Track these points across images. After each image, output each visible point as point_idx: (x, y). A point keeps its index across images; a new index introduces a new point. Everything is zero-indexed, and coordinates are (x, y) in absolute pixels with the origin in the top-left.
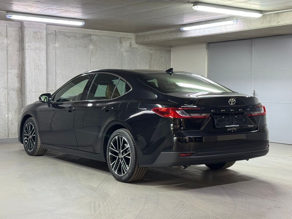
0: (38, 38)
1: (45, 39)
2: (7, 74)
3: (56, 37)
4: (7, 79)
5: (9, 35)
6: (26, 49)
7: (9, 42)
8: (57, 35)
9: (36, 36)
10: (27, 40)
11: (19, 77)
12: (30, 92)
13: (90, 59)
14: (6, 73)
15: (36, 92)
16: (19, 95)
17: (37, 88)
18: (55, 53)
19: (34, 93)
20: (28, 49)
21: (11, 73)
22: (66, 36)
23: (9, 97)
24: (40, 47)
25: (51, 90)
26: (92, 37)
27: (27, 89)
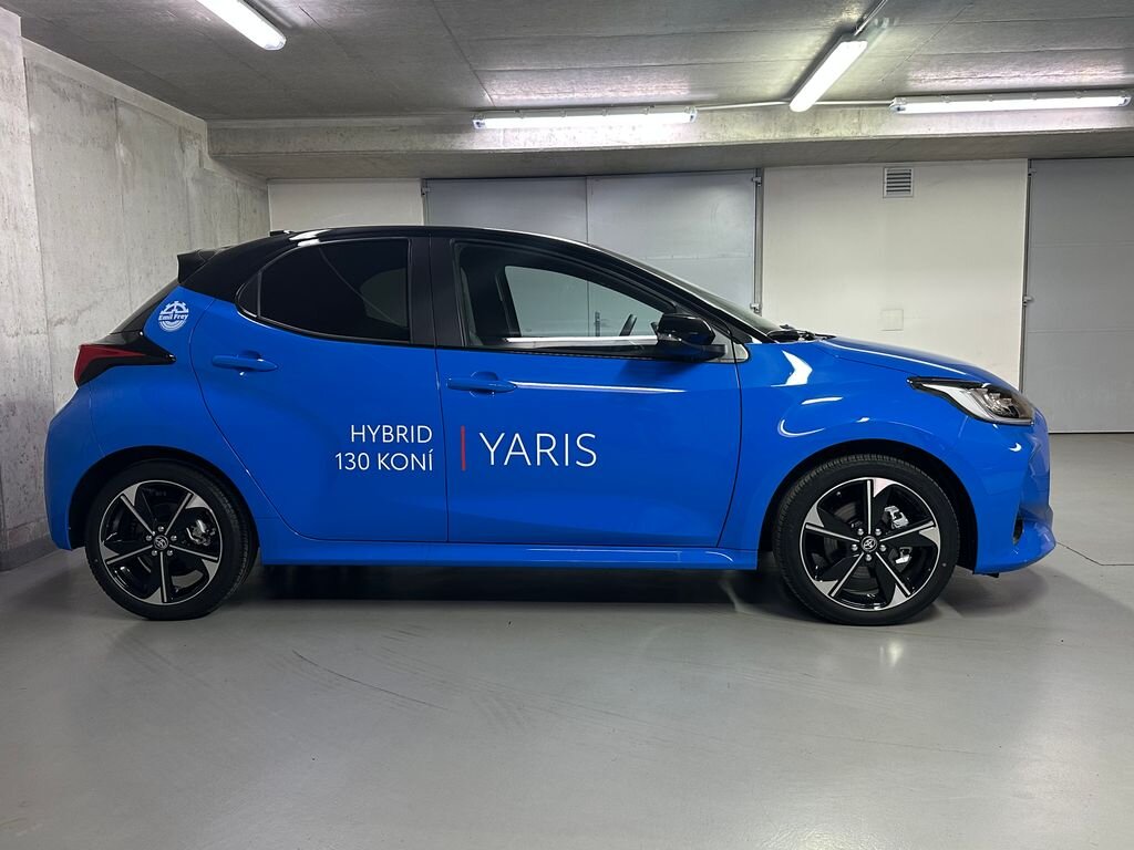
3: (27, 88)
13: (123, 200)
22: (55, 91)
24: (12, 124)
26: (121, 111)
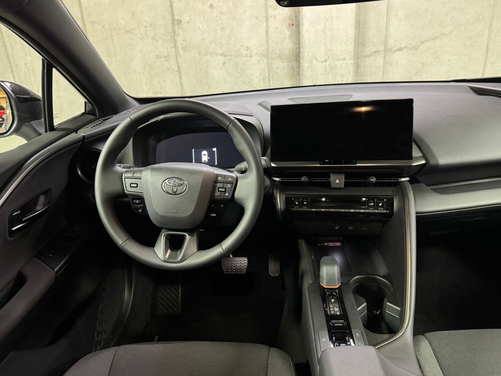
2: (267, 21)
4: (267, 32)
11: (293, 25)
12: (311, 61)
14: (265, 21)
15: (326, 61)
16: (295, 69)
17: (329, 50)
19: (322, 62)
21: (275, 16)
23: (271, 75)
25: (372, 51)
27: (305, 54)
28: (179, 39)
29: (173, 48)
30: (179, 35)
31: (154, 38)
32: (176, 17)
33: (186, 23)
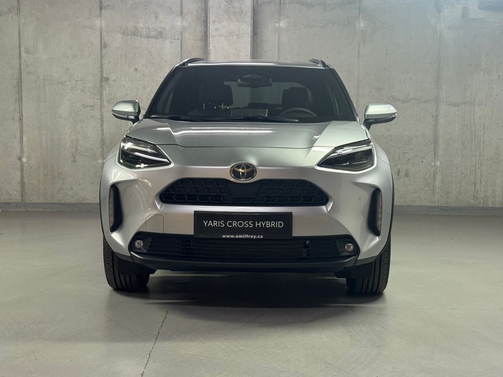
0: (235, 13)
1: (250, 14)
3: (280, 8)
5: (185, 11)
6: (210, 36)
7: (185, 24)
8: (284, 4)
9: (231, 9)
10: (213, 17)
13: (359, 51)
18: (279, 40)
20: (214, 36)
22: (303, 5)
24: (239, 31)
28: (105, 93)
29: (98, 99)
30: (105, 89)
31: (82, 90)
32: (105, 75)
33: (112, 80)
